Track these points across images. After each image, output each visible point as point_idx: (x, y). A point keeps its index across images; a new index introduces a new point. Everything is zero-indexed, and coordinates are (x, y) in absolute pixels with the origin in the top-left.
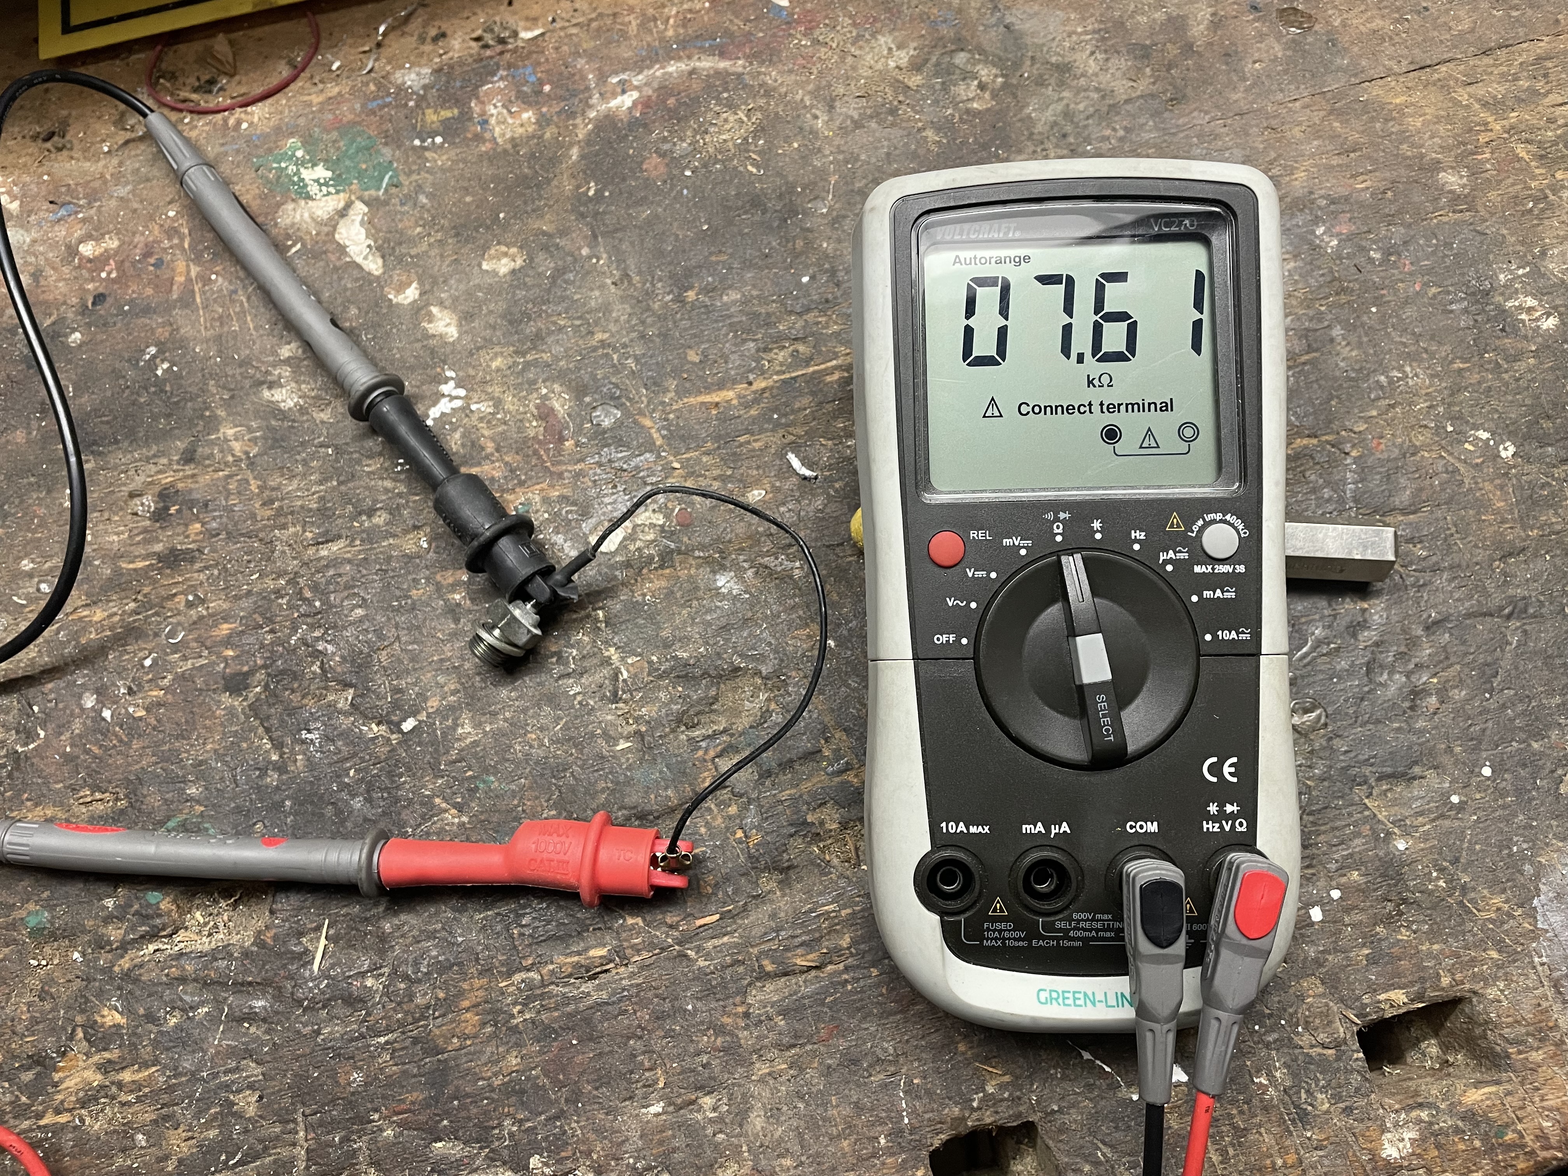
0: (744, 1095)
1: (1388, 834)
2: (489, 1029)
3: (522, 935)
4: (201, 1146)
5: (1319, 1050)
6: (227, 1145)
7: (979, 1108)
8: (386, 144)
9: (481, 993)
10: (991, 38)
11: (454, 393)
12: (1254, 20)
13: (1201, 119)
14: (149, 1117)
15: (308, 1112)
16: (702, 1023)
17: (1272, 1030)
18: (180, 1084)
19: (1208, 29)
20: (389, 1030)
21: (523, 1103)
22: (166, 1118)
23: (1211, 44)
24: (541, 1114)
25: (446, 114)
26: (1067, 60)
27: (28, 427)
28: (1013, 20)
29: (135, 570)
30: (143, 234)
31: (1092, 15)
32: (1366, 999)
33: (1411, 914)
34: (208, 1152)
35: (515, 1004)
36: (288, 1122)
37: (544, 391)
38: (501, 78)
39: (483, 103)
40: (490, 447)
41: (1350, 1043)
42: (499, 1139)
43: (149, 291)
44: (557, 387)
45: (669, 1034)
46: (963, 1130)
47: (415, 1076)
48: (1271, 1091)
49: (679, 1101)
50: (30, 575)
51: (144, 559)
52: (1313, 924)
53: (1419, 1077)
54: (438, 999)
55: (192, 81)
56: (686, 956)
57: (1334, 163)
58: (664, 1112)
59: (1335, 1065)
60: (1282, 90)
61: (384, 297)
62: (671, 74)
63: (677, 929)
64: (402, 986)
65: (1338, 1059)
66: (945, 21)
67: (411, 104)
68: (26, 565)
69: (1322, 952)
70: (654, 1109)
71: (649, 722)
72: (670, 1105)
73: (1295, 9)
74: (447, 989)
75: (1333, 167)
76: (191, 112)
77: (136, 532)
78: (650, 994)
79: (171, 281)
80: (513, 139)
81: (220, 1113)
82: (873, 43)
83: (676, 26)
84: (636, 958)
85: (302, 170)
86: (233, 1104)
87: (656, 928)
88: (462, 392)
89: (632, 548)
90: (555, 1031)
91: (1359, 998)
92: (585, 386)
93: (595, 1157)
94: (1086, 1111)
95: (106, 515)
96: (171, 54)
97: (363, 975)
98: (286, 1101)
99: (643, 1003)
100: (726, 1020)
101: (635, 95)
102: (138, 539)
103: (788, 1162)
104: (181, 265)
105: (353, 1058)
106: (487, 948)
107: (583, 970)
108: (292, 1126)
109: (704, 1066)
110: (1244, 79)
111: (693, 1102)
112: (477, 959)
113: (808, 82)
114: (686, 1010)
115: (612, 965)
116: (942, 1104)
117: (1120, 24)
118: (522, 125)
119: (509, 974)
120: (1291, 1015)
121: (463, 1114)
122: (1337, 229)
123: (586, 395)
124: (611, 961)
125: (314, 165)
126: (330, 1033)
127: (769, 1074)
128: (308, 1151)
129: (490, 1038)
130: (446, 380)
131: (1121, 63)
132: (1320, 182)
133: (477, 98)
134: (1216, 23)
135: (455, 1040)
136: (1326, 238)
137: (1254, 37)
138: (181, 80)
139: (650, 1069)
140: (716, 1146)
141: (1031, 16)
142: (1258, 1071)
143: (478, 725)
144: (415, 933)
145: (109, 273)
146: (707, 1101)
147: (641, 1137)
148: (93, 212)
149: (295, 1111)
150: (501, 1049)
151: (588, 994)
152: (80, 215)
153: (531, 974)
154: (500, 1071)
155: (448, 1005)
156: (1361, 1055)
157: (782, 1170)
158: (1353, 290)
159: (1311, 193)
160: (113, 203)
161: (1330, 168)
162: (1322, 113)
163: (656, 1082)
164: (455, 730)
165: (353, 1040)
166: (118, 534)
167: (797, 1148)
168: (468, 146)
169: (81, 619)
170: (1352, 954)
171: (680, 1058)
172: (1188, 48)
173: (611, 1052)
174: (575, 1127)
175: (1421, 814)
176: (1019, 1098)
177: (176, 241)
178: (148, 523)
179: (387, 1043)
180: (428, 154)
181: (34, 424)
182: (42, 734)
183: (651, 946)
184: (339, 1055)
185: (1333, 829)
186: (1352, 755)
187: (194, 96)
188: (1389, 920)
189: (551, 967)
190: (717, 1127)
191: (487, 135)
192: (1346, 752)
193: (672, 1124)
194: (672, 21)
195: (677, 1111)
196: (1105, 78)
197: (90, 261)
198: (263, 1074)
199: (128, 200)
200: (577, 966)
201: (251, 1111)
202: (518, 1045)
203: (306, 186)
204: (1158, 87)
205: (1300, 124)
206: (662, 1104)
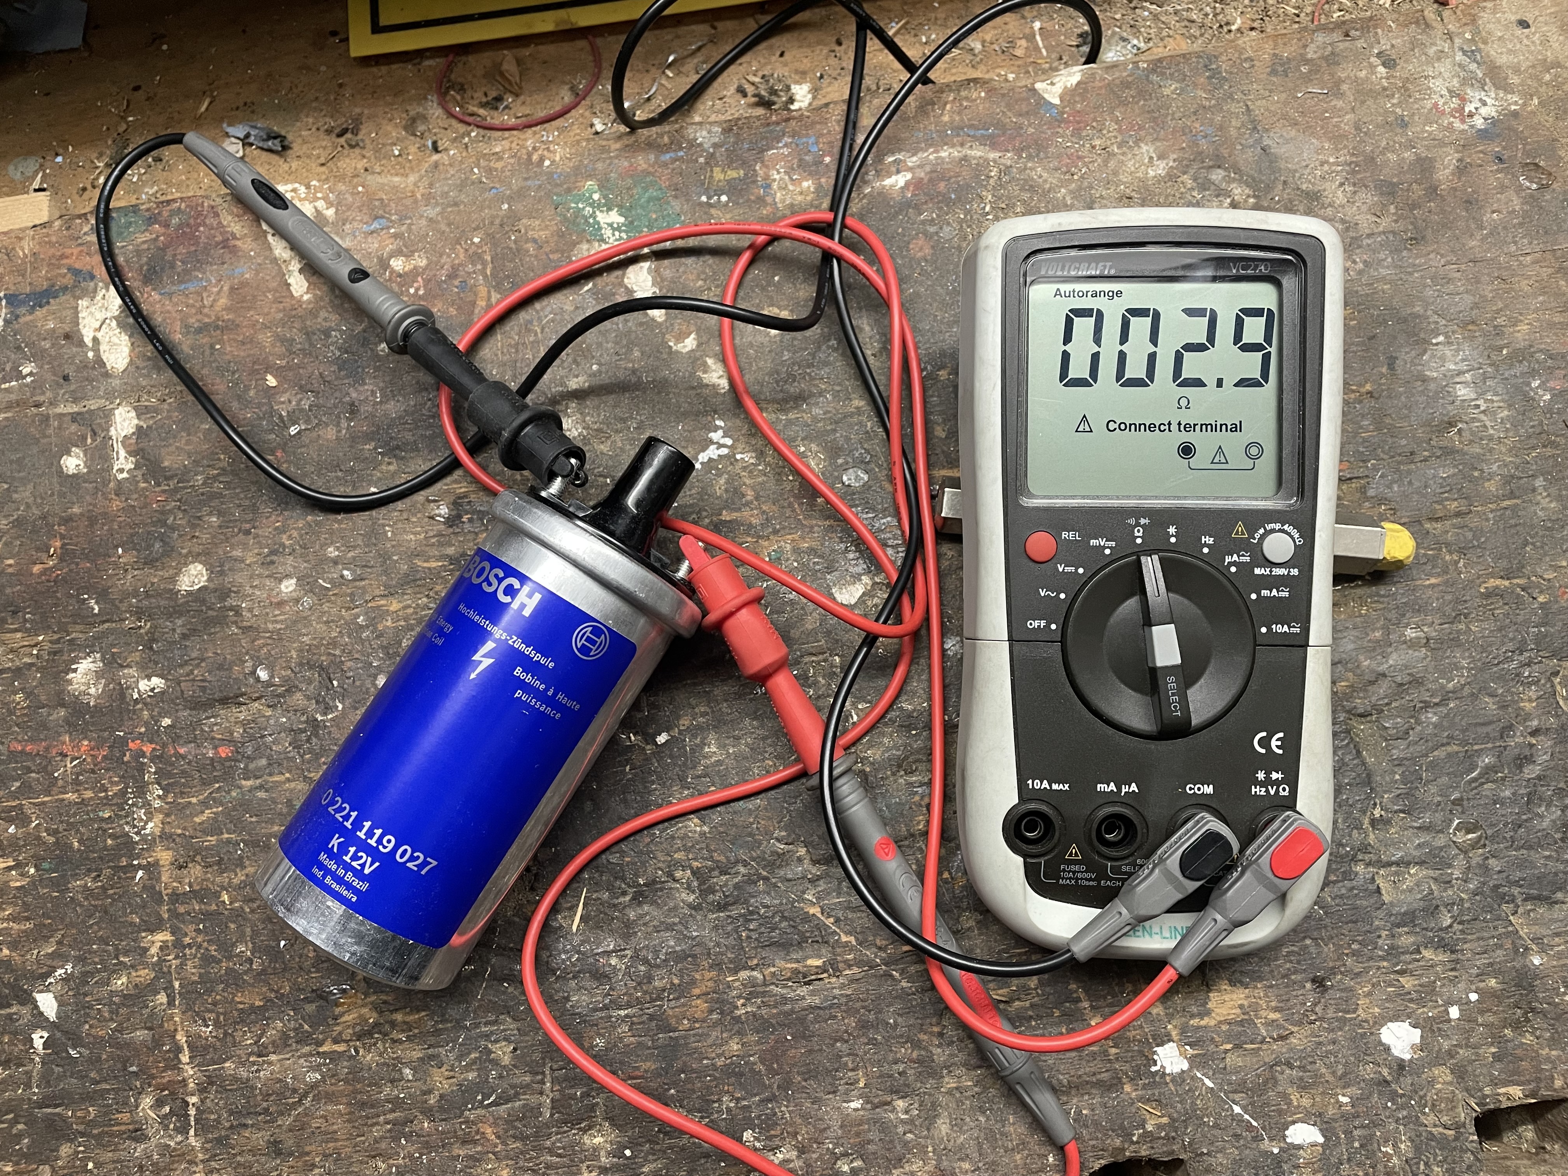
0: (933, 1104)
1: (1527, 949)
2: (715, 1016)
3: (749, 937)
4: (461, 1085)
5: (1441, 1130)
6: (482, 1087)
7: (1137, 1142)
8: (676, 197)
9: (710, 984)
10: (1247, 157)
11: (722, 441)
12: (1498, 171)
13: (1436, 261)
14: (417, 1054)
15: (555, 1067)
16: (901, 1036)
17: (1402, 1107)
18: (446, 1029)
19: (1453, 174)
20: (629, 1005)
21: (741, 1084)
22: (431, 1057)
23: (1455, 189)
24: (755, 1095)
25: (732, 174)
26: (1316, 188)
27: (338, 424)
28: (1270, 143)
29: (429, 569)
30: (449, 256)
31: (1345, 147)
32: (1487, 1091)
33: (1538, 1022)
34: (466, 1091)
35: (739, 997)
36: (537, 1073)
37: (802, 449)
38: (786, 145)
39: (767, 167)
40: (750, 495)
41: (1468, 1126)
42: (718, 1112)
43: (453, 311)
44: (814, 447)
45: (872, 1042)
46: (1120, 1159)
47: (649, 1048)
48: (1395, 1160)
49: (876, 1101)
50: (335, 562)
51: (438, 560)
52: (1449, 1021)
53: (1517, 1159)
54: (672, 984)
55: (479, 95)
56: (891, 976)
57: (1556, 320)
58: (863, 1109)
59: (1453, 1145)
60: (1515, 243)
61: (664, 343)
62: (943, 158)
63: (885, 951)
64: (643, 968)
65: (1456, 1139)
66: (1205, 137)
67: (702, 160)
68: (332, 552)
69: (1456, 1046)
70: (854, 1105)
71: (872, 764)
72: (868, 1103)
73: (1536, 165)
74: (682, 976)
75: (1555, 324)
76: (478, 127)
77: (431, 534)
78: (858, 1005)
79: (474, 304)
80: (792, 205)
81: (480, 1058)
82: (1136, 151)
83: (952, 111)
84: (847, 972)
85: (598, 213)
86: (490, 1052)
87: (868, 948)
88: (729, 441)
89: (869, 603)
90: (773, 1026)
91: (1481, 1090)
92: (840, 449)
93: (800, 1138)
94: (1231, 1157)
95: (405, 516)
96: (460, 65)
97: (608, 953)
98: (537, 1056)
99: (850, 1011)
100: (922, 1036)
101: (909, 176)
102: (433, 540)
103: (966, 1166)
104: (483, 291)
105: (596, 1025)
106: (718, 945)
107: (800, 976)
108: (540, 1077)
109: (899, 1074)
110: (1481, 228)
111: (888, 1103)
112: (709, 954)
113: (1071, 181)
114: (888, 1023)
115: (825, 975)
116: (1106, 1134)
117: (1371, 160)
118: (801, 193)
119: (735, 971)
120: (1421, 1098)
121: (689, 1086)
122: (1551, 384)
123: (839, 457)
124: (825, 971)
125: (610, 209)
126: (577, 1001)
127: (957, 1088)
128: (552, 1100)
129: (715, 1024)
130: (716, 429)
131: (1367, 197)
132: (1541, 337)
133: (762, 162)
134: (1462, 169)
135: (686, 1022)
136: (1540, 392)
137: (1495, 188)
138: (469, 93)
139: (853, 1070)
140: (906, 1143)
141: (1287, 142)
142: (1386, 1141)
143: (722, 746)
144: (655, 923)
145: (417, 290)
146: (900, 1104)
147: (841, 1127)
148: (404, 228)
149: (544, 1065)
150: (725, 1035)
151: (803, 998)
152: (392, 231)
153: (755, 973)
154: (722, 1054)
155: (681, 991)
156: (1476, 1138)
157: (961, 1172)
158: (1559, 445)
159: (1531, 346)
160: (424, 222)
161: (1551, 325)
162: (1550, 271)
163: (857, 1081)
164: (702, 749)
165: (596, 1010)
166: (415, 534)
167: (977, 1154)
168: (750, 207)
169: (378, 607)
170: (1481, 1051)
171: (879, 1063)
172: (1433, 190)
173: (821, 1050)
174: (784, 1110)
175: (1558, 935)
176: (1174, 1138)
177: (479, 267)
178: (442, 527)
179: (627, 1016)
180: (713, 211)
181: (344, 424)
182: (340, 707)
183: (859, 963)
184: (585, 1021)
185: (1479, 939)
186: (1504, 875)
187: (482, 112)
188: (1517, 1026)
189: (772, 969)
190: (907, 1127)
191: (769, 199)
192: (1500, 872)
193: (869, 1119)
194: (948, 107)
195: (873, 1109)
196: (1351, 211)
197: (400, 276)
198: (518, 1030)
199: (437, 222)
200: (796, 972)
201: (506, 1060)
202: (740, 1033)
203: (600, 228)
204: (1400, 226)
205: (1529, 277)
206: (861, 1101)
